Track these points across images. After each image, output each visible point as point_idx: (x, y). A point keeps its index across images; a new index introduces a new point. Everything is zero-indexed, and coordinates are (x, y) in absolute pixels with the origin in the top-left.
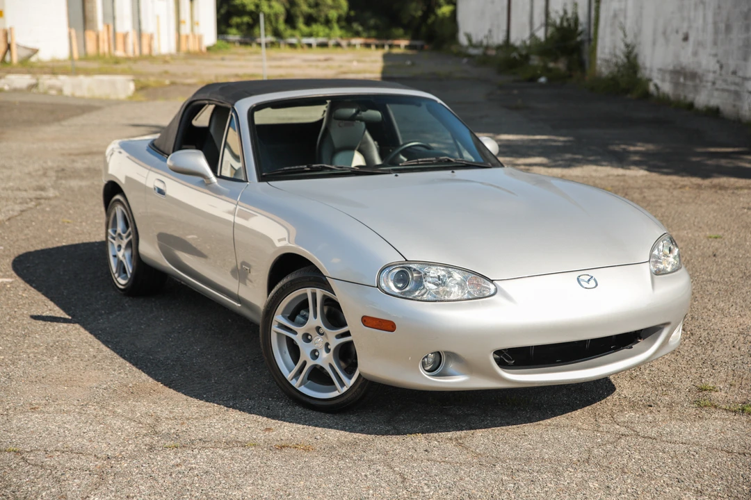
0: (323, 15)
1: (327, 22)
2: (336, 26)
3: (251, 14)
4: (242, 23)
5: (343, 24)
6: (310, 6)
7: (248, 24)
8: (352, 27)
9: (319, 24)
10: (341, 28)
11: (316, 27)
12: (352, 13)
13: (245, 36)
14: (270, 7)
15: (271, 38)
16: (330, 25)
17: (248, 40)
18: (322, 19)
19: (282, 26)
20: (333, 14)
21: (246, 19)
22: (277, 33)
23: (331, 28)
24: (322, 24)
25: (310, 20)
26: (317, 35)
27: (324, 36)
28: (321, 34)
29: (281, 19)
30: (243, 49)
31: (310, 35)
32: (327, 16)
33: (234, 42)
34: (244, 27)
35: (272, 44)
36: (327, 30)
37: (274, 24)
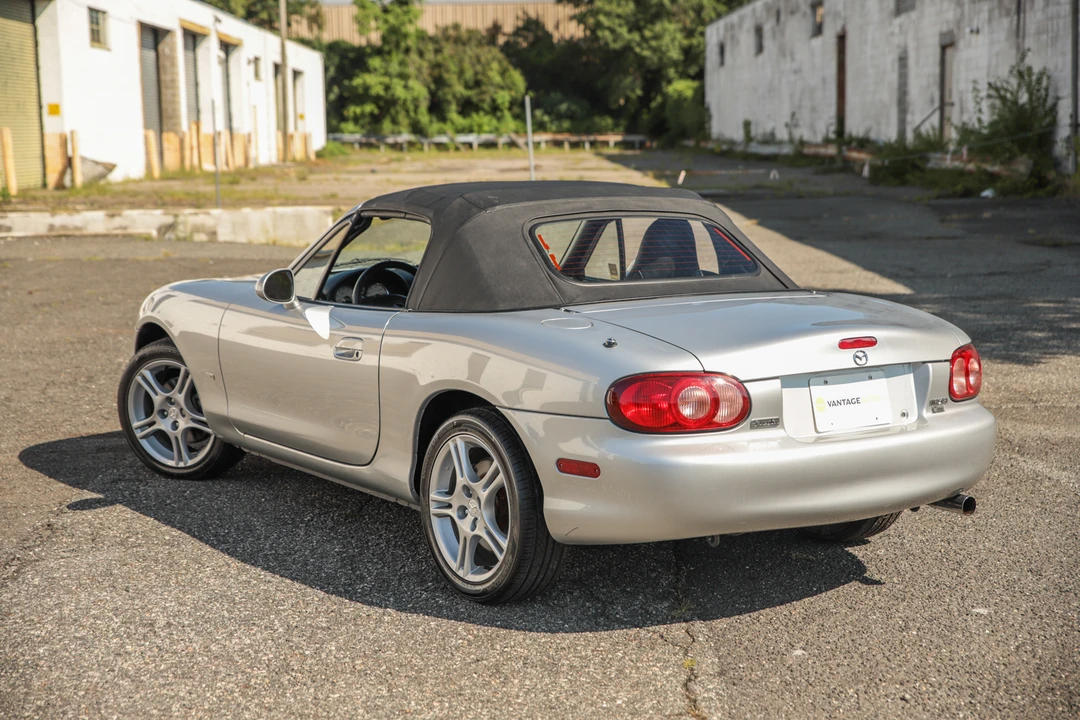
0: (487, 99)
1: (495, 109)
2: (507, 115)
3: (376, 99)
4: (363, 115)
5: (519, 111)
6: (467, 87)
7: (372, 114)
8: (534, 117)
9: (482, 113)
11: (477, 118)
12: (532, 94)
13: (368, 135)
14: (406, 87)
15: (413, 138)
16: (499, 114)
17: (373, 140)
18: (486, 106)
19: (424, 118)
20: (504, 97)
21: (369, 108)
22: (417, 129)
23: (499, 119)
24: (487, 113)
25: (467, 107)
26: (480, 130)
27: (491, 132)
28: (486, 128)
29: (424, 107)
30: (366, 154)
31: (470, 131)
32: (494, 101)
33: (351, 144)
34: (367, 120)
35: (411, 144)
36: (494, 122)
37: (412, 114)
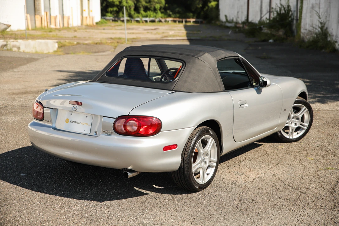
0: (153, 6)
1: (155, 10)
2: (159, 12)
3: (117, 6)
4: (113, 11)
5: (163, 10)
6: (146, 2)
7: (116, 11)
8: (167, 13)
9: (151, 11)
10: (162, 13)
11: (149, 13)
12: (167, 5)
13: (115, 17)
14: (127, 2)
15: (129, 18)
16: (156, 11)
17: (116, 19)
18: (152, 9)
19: (133, 12)
20: (158, 6)
21: (115, 9)
22: (130, 16)
23: (156, 13)
24: (152, 11)
25: (146, 9)
26: (150, 17)
27: (153, 17)
28: (152, 16)
29: (132, 9)
30: (113, 24)
31: (147, 16)
32: (155, 7)
33: (109, 20)
35: (128, 20)
36: (155, 14)
37: (129, 11)
